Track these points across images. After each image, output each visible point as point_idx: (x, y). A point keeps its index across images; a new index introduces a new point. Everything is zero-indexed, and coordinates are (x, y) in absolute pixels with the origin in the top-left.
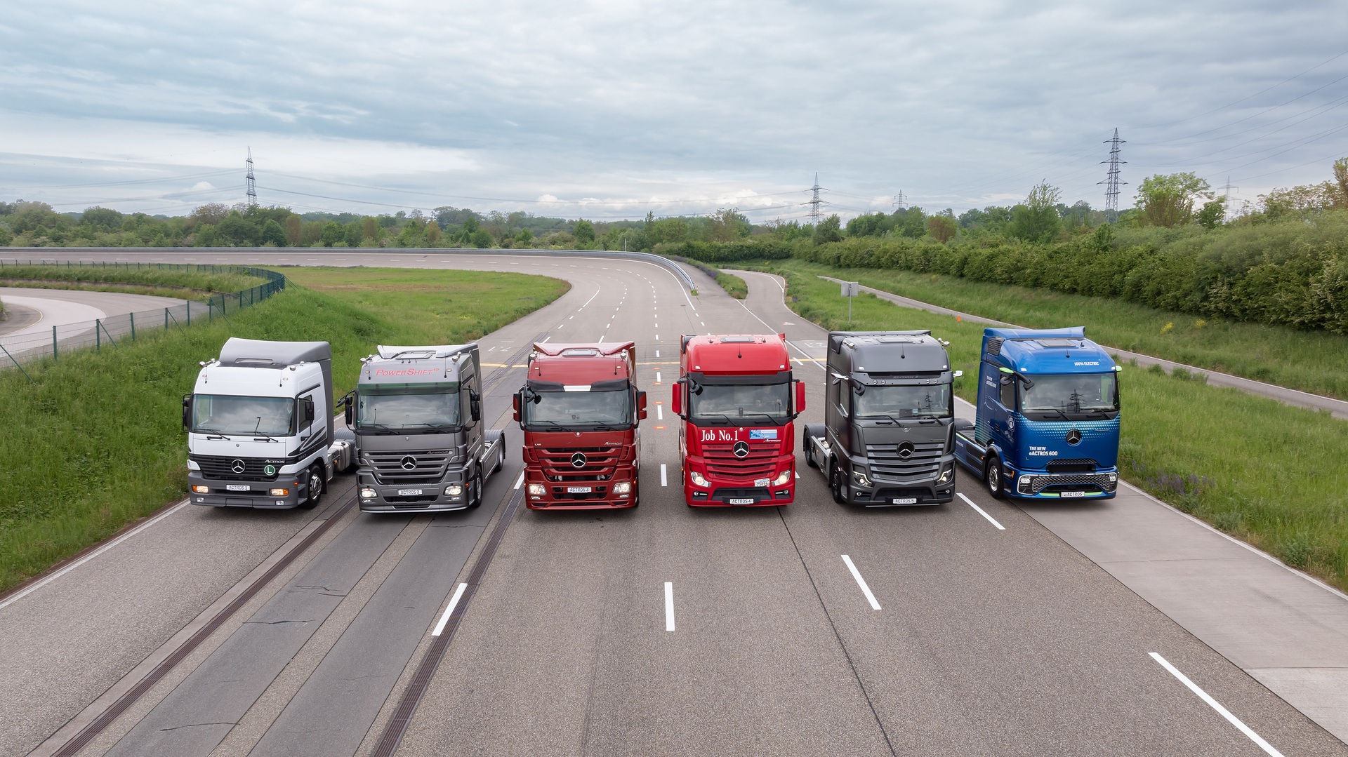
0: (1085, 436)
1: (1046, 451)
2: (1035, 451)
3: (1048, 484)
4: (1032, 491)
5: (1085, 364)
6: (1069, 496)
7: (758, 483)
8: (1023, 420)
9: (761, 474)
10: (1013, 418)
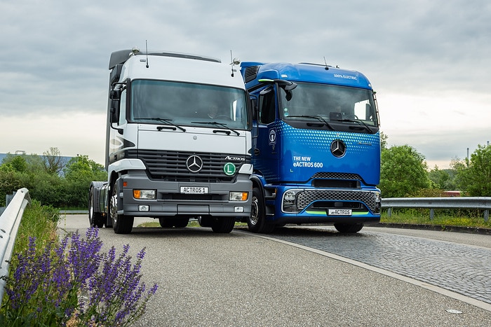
0: (351, 150)
1: (310, 162)
2: (299, 162)
3: (314, 200)
4: (298, 208)
5: (345, 77)
6: (336, 214)
8: (286, 127)
10: (274, 129)
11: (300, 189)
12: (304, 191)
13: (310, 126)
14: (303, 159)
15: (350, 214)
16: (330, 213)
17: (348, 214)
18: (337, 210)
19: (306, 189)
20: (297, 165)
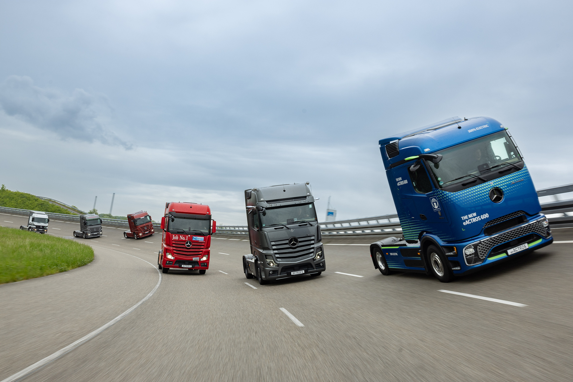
0: (508, 193)
1: (477, 216)
3: (492, 247)
4: (480, 258)
5: (477, 129)
6: (515, 252)
7: (194, 259)
8: (445, 195)
9: (196, 255)
10: (435, 198)
11: (476, 242)
12: (480, 243)
13: (466, 185)
14: (470, 216)
15: (527, 247)
16: (510, 254)
17: (525, 249)
18: (514, 248)
19: (482, 241)
20: (467, 223)
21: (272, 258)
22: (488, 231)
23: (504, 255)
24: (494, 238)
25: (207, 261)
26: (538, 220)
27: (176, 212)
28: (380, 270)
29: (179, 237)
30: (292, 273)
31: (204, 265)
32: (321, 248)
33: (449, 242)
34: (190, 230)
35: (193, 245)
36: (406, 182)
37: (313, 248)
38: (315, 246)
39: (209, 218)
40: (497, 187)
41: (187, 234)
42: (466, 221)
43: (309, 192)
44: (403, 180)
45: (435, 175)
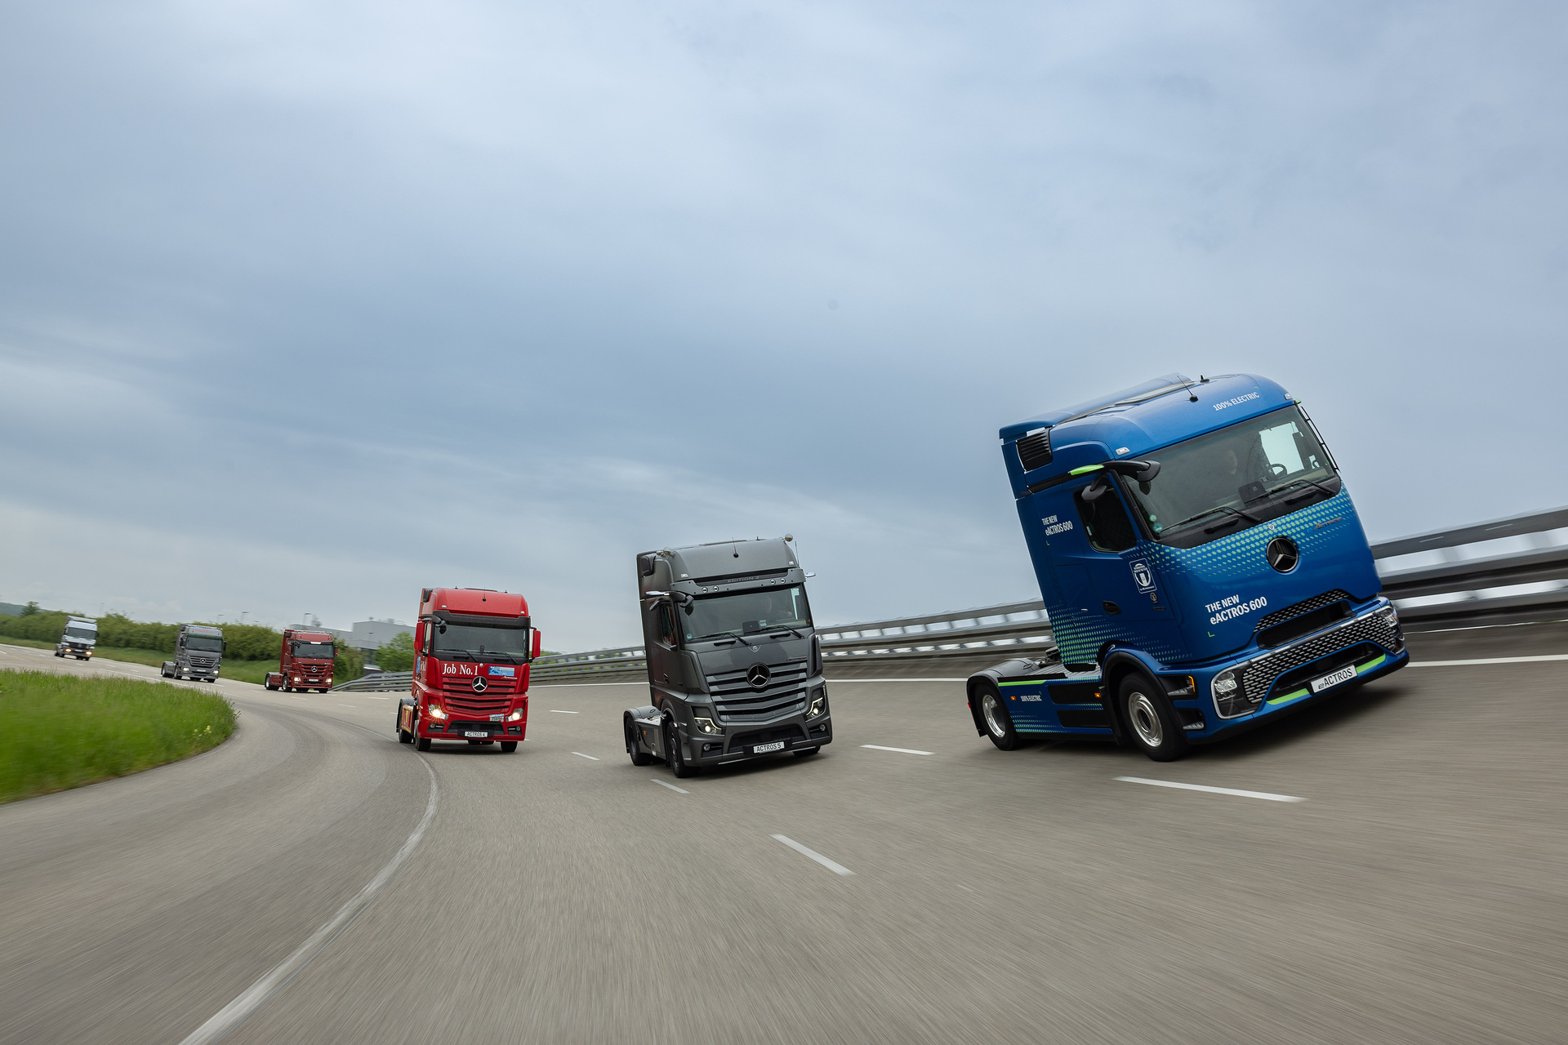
0: (1307, 549)
1: (1241, 603)
2: (1219, 611)
3: (1277, 674)
4: (1250, 702)
5: (1234, 402)
6: (1328, 686)
7: (493, 717)
8: (1169, 554)
9: (497, 709)
10: (1143, 563)
11: (1241, 663)
12: (1250, 666)
13: (1213, 533)
14: (1226, 603)
15: (1355, 675)
16: (1316, 690)
17: (1349, 678)
18: (1327, 677)
19: (1253, 660)
20: (1218, 620)
21: (709, 714)
22: (1268, 639)
23: (1302, 694)
24: (1281, 653)
25: (521, 725)
26: (1377, 611)
27: (452, 611)
28: (993, 737)
29: (458, 669)
30: (756, 750)
31: (516, 730)
32: (820, 690)
33: (1174, 665)
34: (482, 652)
35: (489, 686)
36: (1068, 526)
37: (804, 690)
38: (809, 684)
39: (525, 624)
40: (1283, 537)
41: (476, 662)
42: (1217, 615)
43: (792, 557)
44: (1060, 521)
45: (1141, 507)
